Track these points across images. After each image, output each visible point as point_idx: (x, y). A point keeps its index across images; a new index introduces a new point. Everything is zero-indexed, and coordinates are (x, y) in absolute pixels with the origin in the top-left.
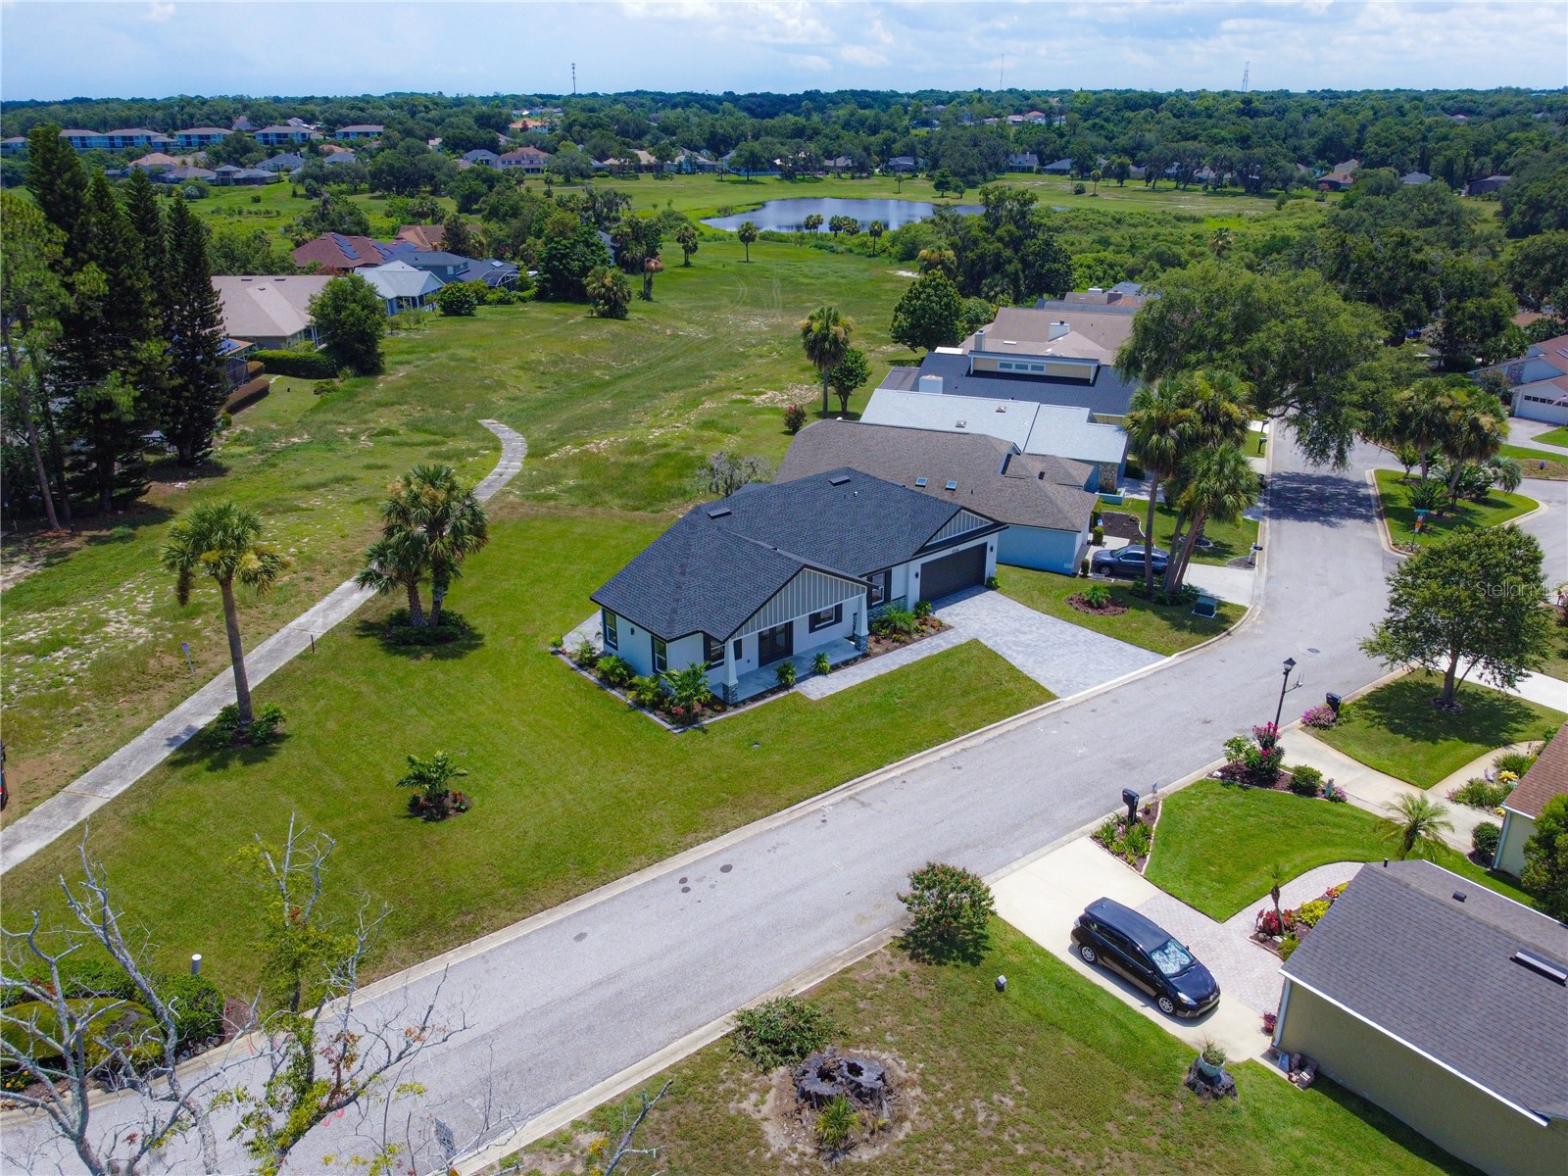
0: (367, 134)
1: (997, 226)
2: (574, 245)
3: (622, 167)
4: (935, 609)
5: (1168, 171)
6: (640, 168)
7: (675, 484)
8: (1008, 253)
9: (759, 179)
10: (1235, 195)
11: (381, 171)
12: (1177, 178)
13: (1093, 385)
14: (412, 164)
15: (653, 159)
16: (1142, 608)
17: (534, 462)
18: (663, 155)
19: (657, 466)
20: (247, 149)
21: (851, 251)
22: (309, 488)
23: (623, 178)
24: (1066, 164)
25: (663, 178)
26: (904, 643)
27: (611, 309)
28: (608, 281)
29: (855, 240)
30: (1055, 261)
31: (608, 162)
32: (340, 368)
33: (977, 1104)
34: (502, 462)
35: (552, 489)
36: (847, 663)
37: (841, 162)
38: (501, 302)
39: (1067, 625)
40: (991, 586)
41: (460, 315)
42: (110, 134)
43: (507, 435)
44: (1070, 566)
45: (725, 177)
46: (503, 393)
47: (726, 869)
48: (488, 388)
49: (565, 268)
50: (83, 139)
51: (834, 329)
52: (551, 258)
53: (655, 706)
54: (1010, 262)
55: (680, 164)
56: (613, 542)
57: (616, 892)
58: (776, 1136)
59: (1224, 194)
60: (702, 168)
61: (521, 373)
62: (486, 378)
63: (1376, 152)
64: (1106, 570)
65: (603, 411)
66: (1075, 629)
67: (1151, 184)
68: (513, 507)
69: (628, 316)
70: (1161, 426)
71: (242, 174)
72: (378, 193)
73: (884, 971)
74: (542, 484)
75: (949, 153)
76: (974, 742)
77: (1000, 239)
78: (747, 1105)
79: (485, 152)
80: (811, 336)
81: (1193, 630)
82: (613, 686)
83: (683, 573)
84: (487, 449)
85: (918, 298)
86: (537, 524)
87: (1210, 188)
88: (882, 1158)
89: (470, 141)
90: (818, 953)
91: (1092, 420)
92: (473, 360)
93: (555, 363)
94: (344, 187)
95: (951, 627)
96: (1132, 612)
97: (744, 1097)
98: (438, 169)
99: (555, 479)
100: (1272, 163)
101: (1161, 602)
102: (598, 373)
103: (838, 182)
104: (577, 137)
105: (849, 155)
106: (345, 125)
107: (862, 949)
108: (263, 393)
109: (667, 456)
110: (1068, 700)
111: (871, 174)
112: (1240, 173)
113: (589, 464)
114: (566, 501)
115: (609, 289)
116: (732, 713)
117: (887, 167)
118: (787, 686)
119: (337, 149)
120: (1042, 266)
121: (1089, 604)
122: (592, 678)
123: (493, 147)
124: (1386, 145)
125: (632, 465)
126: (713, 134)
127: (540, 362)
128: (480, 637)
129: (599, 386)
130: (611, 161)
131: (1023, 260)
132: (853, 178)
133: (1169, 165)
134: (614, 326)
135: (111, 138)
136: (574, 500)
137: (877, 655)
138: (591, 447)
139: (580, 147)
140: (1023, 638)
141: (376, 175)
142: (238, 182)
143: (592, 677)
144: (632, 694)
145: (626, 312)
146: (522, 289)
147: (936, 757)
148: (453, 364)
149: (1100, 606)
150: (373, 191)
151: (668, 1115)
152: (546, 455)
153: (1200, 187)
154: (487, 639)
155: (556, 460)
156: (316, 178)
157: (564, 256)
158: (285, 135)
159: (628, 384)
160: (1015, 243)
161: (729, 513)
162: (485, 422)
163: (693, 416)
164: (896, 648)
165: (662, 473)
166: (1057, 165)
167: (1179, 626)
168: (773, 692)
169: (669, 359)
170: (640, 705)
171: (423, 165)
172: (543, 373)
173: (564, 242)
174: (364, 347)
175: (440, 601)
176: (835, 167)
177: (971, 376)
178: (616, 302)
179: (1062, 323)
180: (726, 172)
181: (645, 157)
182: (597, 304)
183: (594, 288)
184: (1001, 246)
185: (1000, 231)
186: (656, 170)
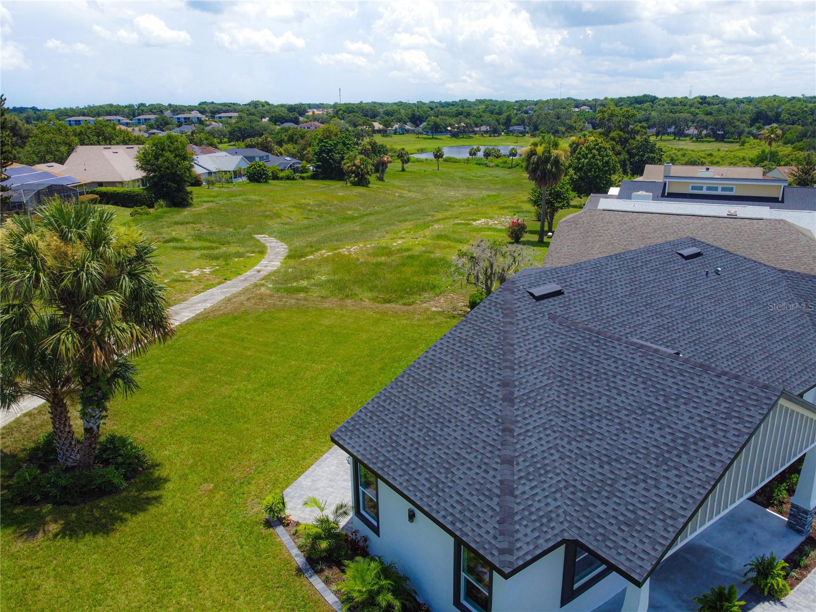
0: (231, 117)
1: (610, 132)
2: (336, 145)
5: (669, 130)
6: (374, 132)
7: (423, 280)
8: (619, 148)
9: (439, 137)
10: (709, 142)
11: (234, 131)
12: (674, 134)
13: (782, 201)
14: (251, 127)
15: (381, 127)
17: (292, 262)
18: (387, 124)
19: (404, 265)
20: (167, 123)
21: (497, 166)
25: (387, 136)
27: (359, 180)
28: (357, 162)
29: (500, 160)
30: (652, 152)
32: (156, 200)
34: (264, 262)
35: (304, 283)
36: (798, 567)
37: (484, 128)
38: (288, 178)
41: (260, 182)
43: (274, 244)
45: (420, 136)
46: (279, 220)
48: (267, 217)
49: (330, 158)
50: (86, 121)
51: (554, 152)
52: (321, 152)
55: (396, 129)
56: (365, 336)
59: (703, 142)
60: (408, 131)
61: (294, 209)
62: (267, 211)
63: (789, 119)
65: (354, 231)
67: (659, 137)
68: (262, 298)
69: (370, 185)
72: (233, 143)
74: (295, 279)
75: (544, 122)
77: (613, 139)
79: (291, 124)
80: (534, 159)
83: (509, 400)
84: (253, 252)
85: (586, 158)
86: (283, 315)
87: (694, 139)
89: (284, 119)
92: (260, 201)
93: (319, 206)
98: (265, 130)
99: (308, 275)
100: (731, 123)
102: (350, 212)
103: (482, 138)
104: (340, 116)
105: (488, 125)
106: (220, 113)
109: (412, 257)
111: (499, 135)
112: (712, 129)
113: (341, 263)
114: (315, 293)
115: (358, 167)
117: (508, 131)
119: (213, 123)
122: (331, 598)
123: (296, 121)
124: (794, 115)
125: (379, 264)
126: (414, 115)
127: (309, 204)
129: (352, 219)
131: (629, 152)
132: (490, 136)
133: (670, 127)
134: (361, 190)
135: (100, 121)
136: (324, 293)
138: (344, 251)
139: (343, 121)
141: (232, 133)
145: (369, 182)
146: (302, 172)
148: (244, 203)
150: (230, 142)
152: (302, 256)
153: (688, 138)
155: (311, 260)
157: (330, 151)
158: (189, 118)
159: (371, 218)
160: (623, 142)
161: (559, 293)
162: (258, 237)
163: (427, 232)
165: (409, 271)
169: (399, 207)
171: (257, 128)
172: (310, 210)
173: (330, 142)
174: (176, 186)
175: (95, 427)
176: (480, 131)
177: (666, 197)
178: (363, 175)
179: (708, 169)
180: (421, 133)
181: (377, 126)
182: (350, 177)
183: (348, 167)
184: (614, 143)
185: (612, 134)
186: (383, 132)
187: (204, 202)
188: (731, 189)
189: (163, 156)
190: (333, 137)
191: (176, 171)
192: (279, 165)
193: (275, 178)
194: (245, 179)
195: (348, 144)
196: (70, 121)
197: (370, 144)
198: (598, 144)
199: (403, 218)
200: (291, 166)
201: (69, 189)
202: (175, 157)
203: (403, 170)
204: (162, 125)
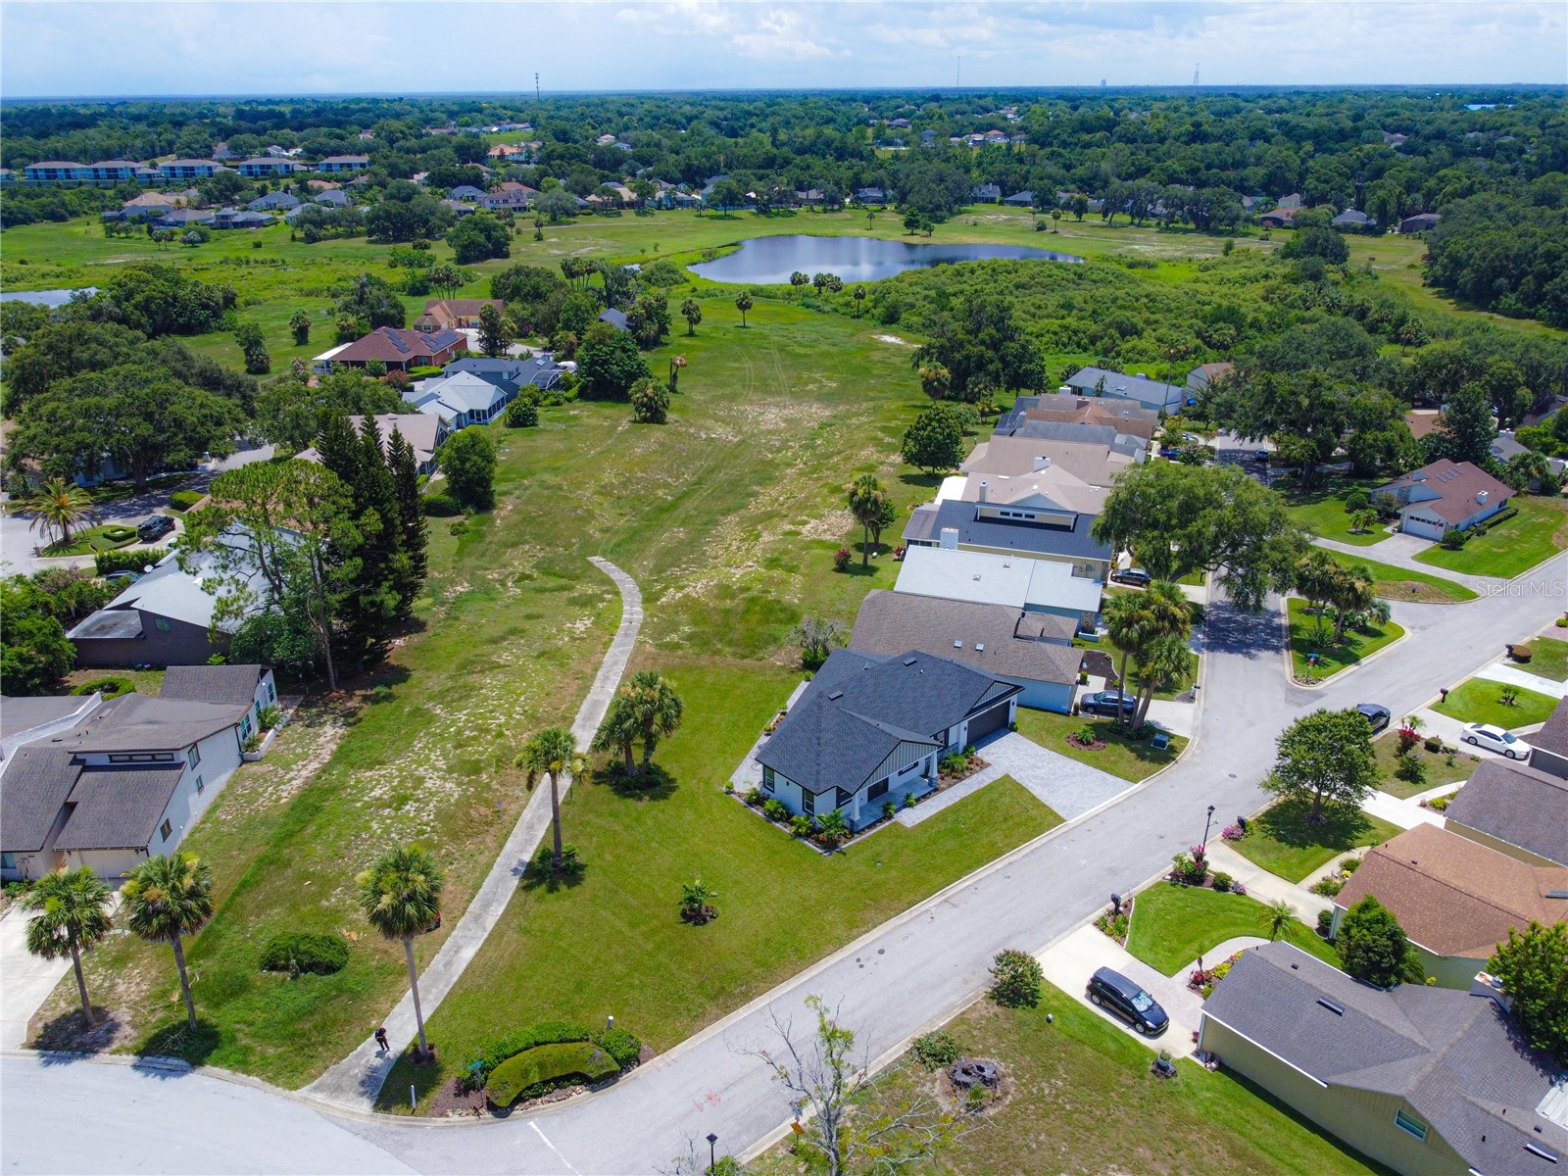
0: (349, 165)
1: (979, 329)
3: (604, 204)
4: (977, 751)
5: (1124, 207)
6: (622, 205)
7: (766, 630)
8: (990, 354)
9: (737, 213)
10: (1186, 231)
11: (379, 218)
12: (1132, 214)
13: (1073, 531)
14: (407, 209)
15: (634, 196)
16: (1116, 742)
17: (651, 607)
18: (644, 192)
19: (747, 610)
20: (236, 185)
21: (835, 310)
22: (494, 641)
23: (607, 215)
24: (1027, 196)
25: (644, 214)
26: (960, 779)
27: (653, 415)
28: (650, 392)
29: (839, 299)
30: (1030, 362)
31: (590, 199)
32: (464, 507)
33: (1044, 1084)
34: (626, 607)
35: (675, 637)
36: (924, 797)
38: (552, 405)
39: (1067, 760)
40: (1013, 728)
41: (528, 426)
43: (617, 576)
44: (1065, 708)
45: (703, 213)
46: (596, 524)
47: (881, 952)
48: (582, 519)
49: (606, 372)
50: (68, 170)
51: (874, 493)
52: (593, 363)
53: (807, 836)
54: (992, 362)
55: (660, 200)
57: (822, 969)
58: (945, 1105)
59: (1176, 231)
60: (681, 203)
61: (602, 499)
62: (577, 508)
63: (1316, 188)
64: (1091, 710)
65: (682, 542)
66: (1073, 763)
67: (1108, 218)
68: (653, 656)
69: (668, 421)
71: (241, 217)
72: (374, 237)
73: (984, 1013)
74: (665, 631)
75: (916, 187)
76: (1015, 857)
77: (983, 342)
78: (926, 1089)
79: (471, 188)
80: (856, 499)
81: (1152, 760)
82: (777, 821)
84: (608, 592)
86: (677, 674)
87: (1163, 224)
88: (1000, 1113)
89: (453, 175)
90: (945, 1003)
91: (1074, 574)
92: (560, 487)
93: (624, 485)
94: (340, 230)
95: (989, 765)
96: (1110, 746)
97: (924, 1085)
98: (432, 212)
99: (673, 626)
100: (1220, 202)
101: (1129, 738)
102: (660, 493)
103: (810, 215)
104: (557, 171)
105: (820, 187)
106: (327, 155)
107: (969, 1000)
109: (752, 600)
110: (1072, 822)
111: (842, 206)
112: (1190, 210)
113: (694, 609)
114: (689, 649)
115: (651, 399)
116: (858, 839)
117: (858, 198)
118: (890, 817)
119: (325, 185)
120: (1019, 367)
121: (1081, 741)
122: (761, 814)
123: (477, 181)
124: (1325, 181)
125: (727, 612)
126: (689, 167)
127: (612, 485)
128: (673, 781)
129: (666, 509)
130: (592, 198)
131: (1002, 359)
132: (825, 211)
133: (1124, 201)
134: (656, 433)
135: (96, 171)
136: (695, 649)
137: (943, 789)
138: (690, 591)
139: (562, 182)
140: (1039, 772)
141: (373, 219)
142: (237, 225)
143: (759, 812)
144: (794, 828)
145: (666, 418)
146: (566, 388)
147: (993, 870)
148: (546, 492)
149: (1089, 743)
150: (369, 235)
151: (887, 1095)
152: (657, 599)
153: (1154, 222)
154: (679, 782)
155: (667, 605)
156: (313, 222)
157: (605, 362)
158: (269, 167)
159: (689, 506)
160: (995, 345)
161: (842, 695)
162: (595, 559)
163: (758, 552)
164: (955, 784)
165: (753, 619)
166: (1018, 197)
167: (1142, 757)
168: (880, 821)
169: (713, 471)
170: (798, 835)
172: (618, 497)
173: (604, 349)
176: (808, 199)
177: (978, 521)
178: (658, 409)
179: (1044, 458)
180: (705, 208)
181: (626, 194)
183: (638, 398)
184: (983, 347)
185: (983, 334)
186: (638, 206)
188: (1033, 517)
190: (608, 341)
192: (535, 382)
196: (35, 171)
197: (644, 306)
200: (551, 382)
203: (692, 333)
204: (228, 190)
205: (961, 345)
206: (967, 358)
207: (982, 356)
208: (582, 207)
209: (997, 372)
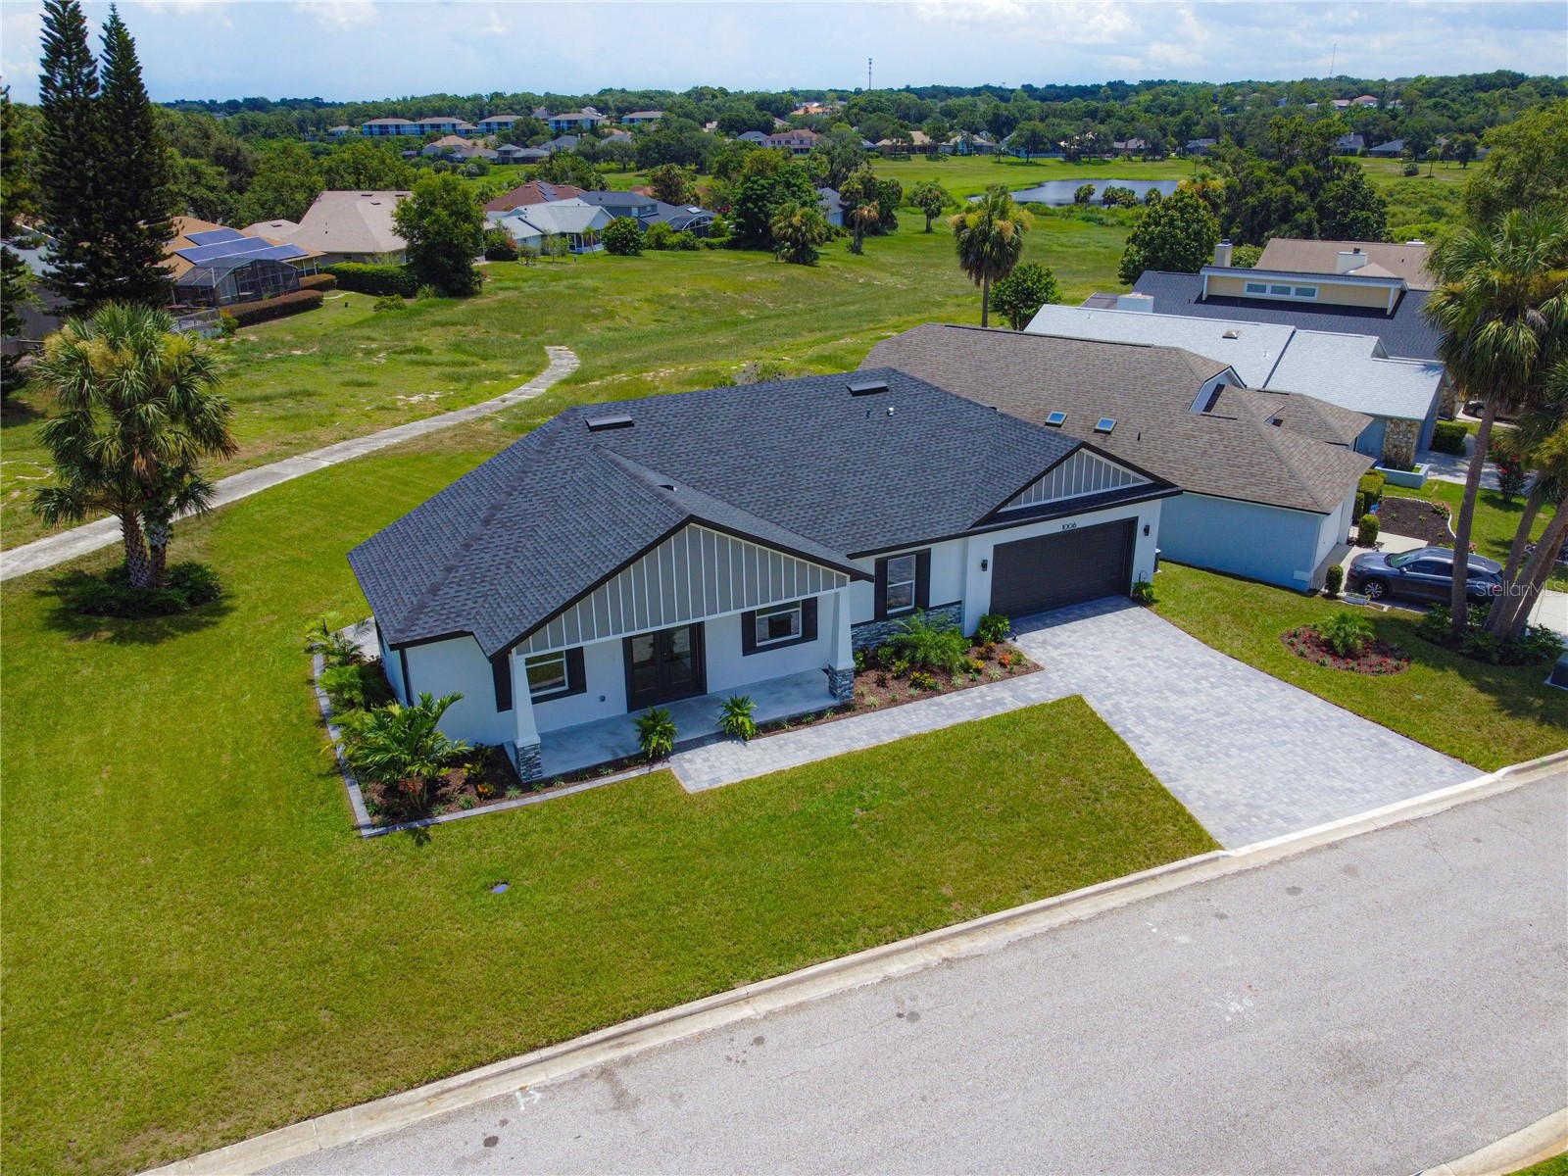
0: (650, 120)
2: (772, 186)
3: (894, 148)
4: (1014, 633)
6: (913, 150)
8: (1302, 198)
9: (1040, 161)
11: (648, 148)
13: (1391, 317)
14: (679, 141)
15: (927, 140)
16: (1439, 665)
17: (562, 389)
18: (938, 135)
20: (534, 132)
21: (1122, 223)
23: (895, 159)
24: (1397, 145)
25: (937, 159)
26: (933, 691)
27: (798, 253)
29: (1129, 212)
31: (880, 144)
34: (524, 387)
36: (798, 721)
37: (1133, 144)
38: (685, 246)
39: (1274, 684)
40: (1140, 597)
41: (624, 254)
42: (423, 122)
43: (562, 361)
44: (1306, 576)
45: (1003, 159)
46: (606, 323)
48: (589, 316)
49: (761, 211)
50: (397, 127)
51: (998, 225)
52: (746, 199)
54: (1302, 209)
55: (956, 144)
60: (979, 149)
61: (645, 305)
62: (594, 307)
64: (1375, 589)
65: (713, 345)
66: (1292, 693)
68: (474, 436)
69: (820, 262)
70: (1509, 306)
71: (522, 153)
72: (644, 171)
75: (1257, 131)
77: (1292, 181)
79: (758, 133)
80: (965, 234)
81: (1546, 718)
84: (521, 373)
85: (1157, 224)
89: (745, 124)
91: (1380, 354)
92: (595, 290)
93: (694, 299)
94: (613, 165)
95: (1037, 668)
96: (1417, 669)
98: (704, 147)
101: (1479, 656)
102: (743, 313)
103: (1127, 164)
104: (853, 118)
105: (1142, 137)
106: (632, 111)
108: (313, 304)
110: (1238, 854)
111: (1165, 157)
115: (797, 229)
117: (1185, 150)
118: (656, 760)
119: (616, 131)
120: (1345, 214)
121: (1328, 647)
123: (768, 129)
126: (996, 116)
127: (677, 296)
128: (225, 612)
129: (735, 324)
130: (885, 142)
131: (1321, 209)
132: (1144, 160)
134: (798, 271)
135: (422, 126)
137: (871, 708)
138: (649, 375)
139: (855, 129)
140: (1175, 703)
141: (643, 152)
142: (517, 161)
143: (325, 700)
145: (817, 257)
146: (714, 235)
148: (567, 292)
149: (1349, 653)
150: (639, 169)
152: (584, 381)
154: (233, 616)
155: (592, 388)
156: (587, 156)
157: (761, 197)
158: (576, 122)
159: (770, 323)
160: (1312, 187)
161: (629, 424)
162: (550, 349)
164: (912, 699)
166: (1386, 147)
167: (1517, 709)
168: (618, 766)
171: (690, 143)
172: (673, 307)
173: (762, 181)
174: (451, 263)
175: (160, 546)
176: (1126, 149)
177: (1205, 302)
178: (804, 244)
179: (1357, 251)
180: (1004, 154)
181: (919, 138)
182: (782, 247)
183: (781, 228)
184: (1293, 189)
185: (1294, 172)
186: (930, 151)
187: (501, 289)
188: (1312, 293)
189: (430, 213)
190: (769, 173)
191: (451, 239)
192: (671, 223)
193: (660, 245)
194: (599, 248)
195: (795, 185)
196: (370, 127)
197: (862, 181)
198: (1182, 200)
199: (821, 324)
200: (692, 224)
201: (284, 266)
202: (450, 216)
203: (929, 230)
204: (524, 135)
205: (1259, 185)
206: (1266, 204)
207: (1287, 200)
208: (869, 149)
209: (1309, 224)
